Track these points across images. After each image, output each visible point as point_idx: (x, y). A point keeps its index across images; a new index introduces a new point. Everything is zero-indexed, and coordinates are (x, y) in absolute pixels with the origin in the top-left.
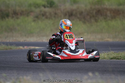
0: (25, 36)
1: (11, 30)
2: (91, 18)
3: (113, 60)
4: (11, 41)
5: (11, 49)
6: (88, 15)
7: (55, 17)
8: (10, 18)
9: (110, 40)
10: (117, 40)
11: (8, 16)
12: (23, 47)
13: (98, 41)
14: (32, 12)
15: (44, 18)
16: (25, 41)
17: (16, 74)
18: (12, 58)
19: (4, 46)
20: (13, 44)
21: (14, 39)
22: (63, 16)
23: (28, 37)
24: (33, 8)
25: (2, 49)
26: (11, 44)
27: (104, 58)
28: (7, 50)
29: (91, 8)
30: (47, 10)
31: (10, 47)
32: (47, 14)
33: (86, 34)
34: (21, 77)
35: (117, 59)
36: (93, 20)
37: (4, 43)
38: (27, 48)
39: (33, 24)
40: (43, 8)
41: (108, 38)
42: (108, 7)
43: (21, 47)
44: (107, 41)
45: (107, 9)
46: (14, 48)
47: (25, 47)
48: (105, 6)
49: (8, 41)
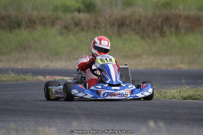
0: (48, 58)
1: (24, 48)
2: (154, 30)
3: (187, 101)
4: (24, 67)
5: (25, 80)
6: (149, 25)
7: (95, 28)
8: (22, 29)
9: (185, 67)
10: (195, 67)
11: (19, 25)
12: (45, 76)
13: (164, 68)
14: (58, 19)
15: (77, 29)
16: (47, 66)
17: (33, 123)
18: (26, 95)
19: (12, 75)
20: (27, 72)
21: (30, 62)
22: (108, 26)
23: (52, 61)
24: (61, 14)
25: (10, 81)
26: (25, 72)
27: (174, 98)
28: (18, 81)
29: (154, 14)
30: (82, 16)
31: (22, 76)
32: (83, 23)
33: (145, 56)
34: (40, 129)
35: (194, 99)
36: (157, 34)
37: (13, 70)
38: (50, 79)
39: (59, 38)
40: (76, 14)
41: (181, 63)
42: (182, 12)
43: (41, 78)
44: (179, 68)
45: (180, 16)
46: (30, 78)
47: (47, 77)
48: (178, 12)
49: (20, 67)
